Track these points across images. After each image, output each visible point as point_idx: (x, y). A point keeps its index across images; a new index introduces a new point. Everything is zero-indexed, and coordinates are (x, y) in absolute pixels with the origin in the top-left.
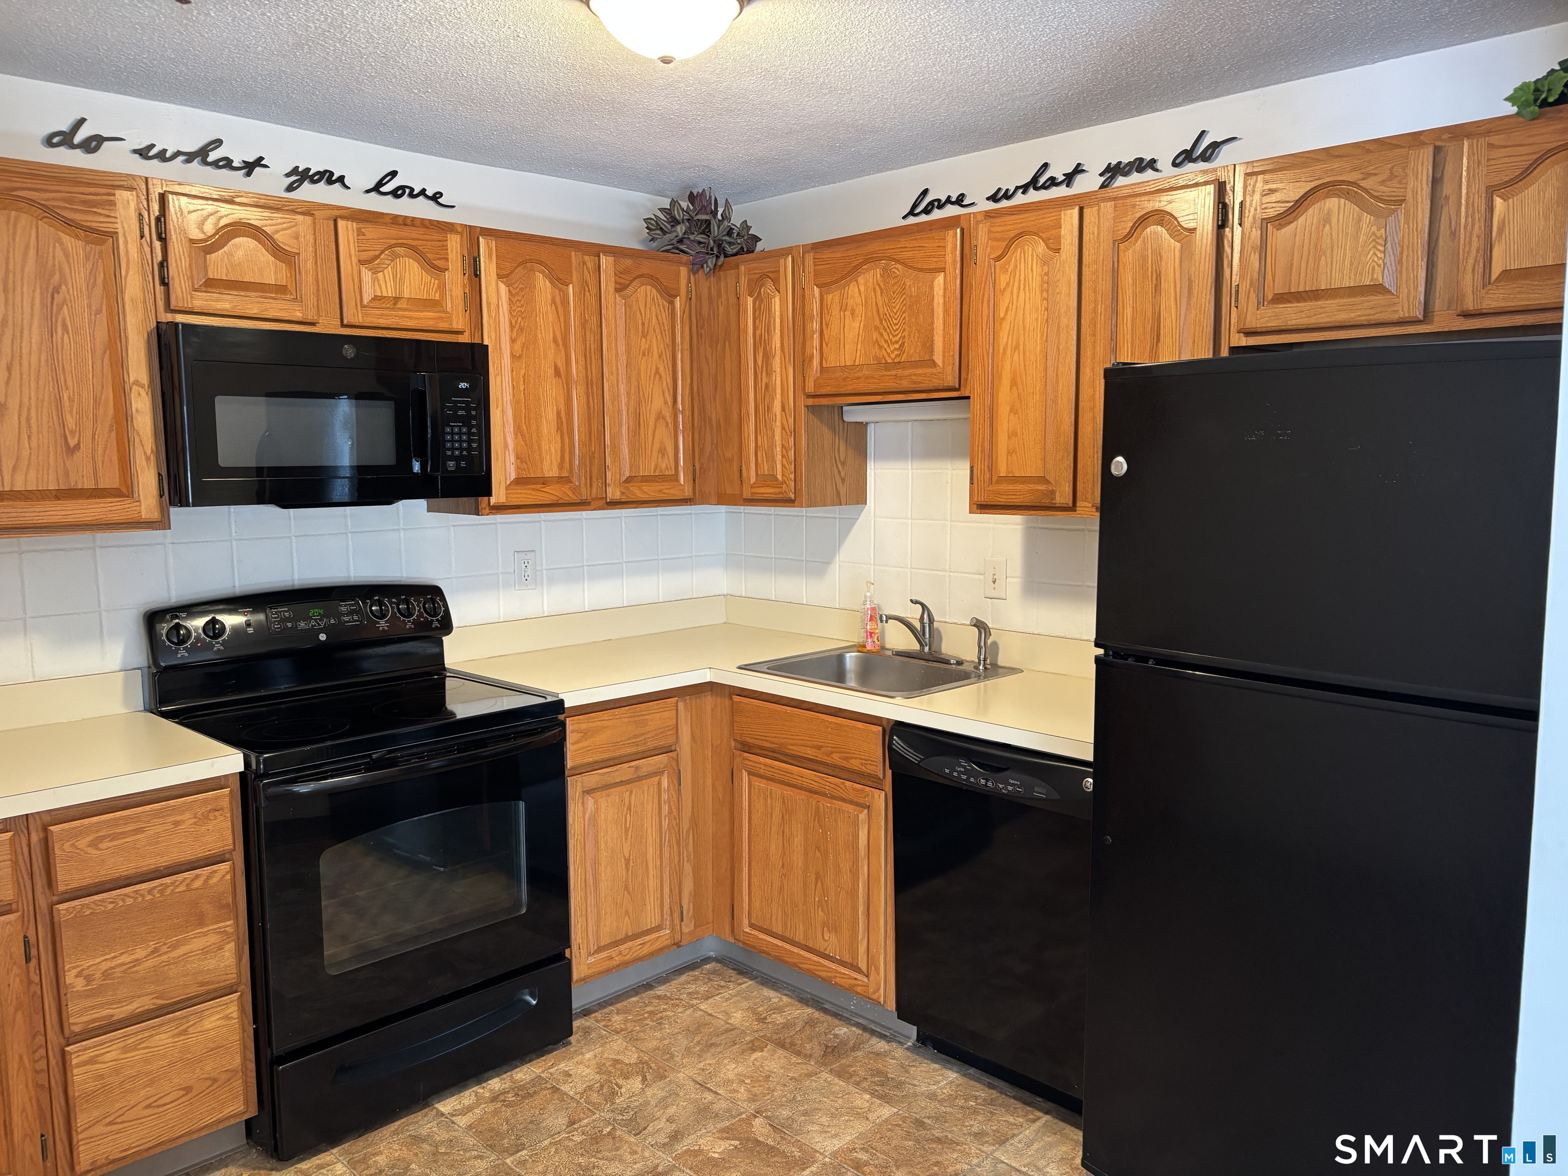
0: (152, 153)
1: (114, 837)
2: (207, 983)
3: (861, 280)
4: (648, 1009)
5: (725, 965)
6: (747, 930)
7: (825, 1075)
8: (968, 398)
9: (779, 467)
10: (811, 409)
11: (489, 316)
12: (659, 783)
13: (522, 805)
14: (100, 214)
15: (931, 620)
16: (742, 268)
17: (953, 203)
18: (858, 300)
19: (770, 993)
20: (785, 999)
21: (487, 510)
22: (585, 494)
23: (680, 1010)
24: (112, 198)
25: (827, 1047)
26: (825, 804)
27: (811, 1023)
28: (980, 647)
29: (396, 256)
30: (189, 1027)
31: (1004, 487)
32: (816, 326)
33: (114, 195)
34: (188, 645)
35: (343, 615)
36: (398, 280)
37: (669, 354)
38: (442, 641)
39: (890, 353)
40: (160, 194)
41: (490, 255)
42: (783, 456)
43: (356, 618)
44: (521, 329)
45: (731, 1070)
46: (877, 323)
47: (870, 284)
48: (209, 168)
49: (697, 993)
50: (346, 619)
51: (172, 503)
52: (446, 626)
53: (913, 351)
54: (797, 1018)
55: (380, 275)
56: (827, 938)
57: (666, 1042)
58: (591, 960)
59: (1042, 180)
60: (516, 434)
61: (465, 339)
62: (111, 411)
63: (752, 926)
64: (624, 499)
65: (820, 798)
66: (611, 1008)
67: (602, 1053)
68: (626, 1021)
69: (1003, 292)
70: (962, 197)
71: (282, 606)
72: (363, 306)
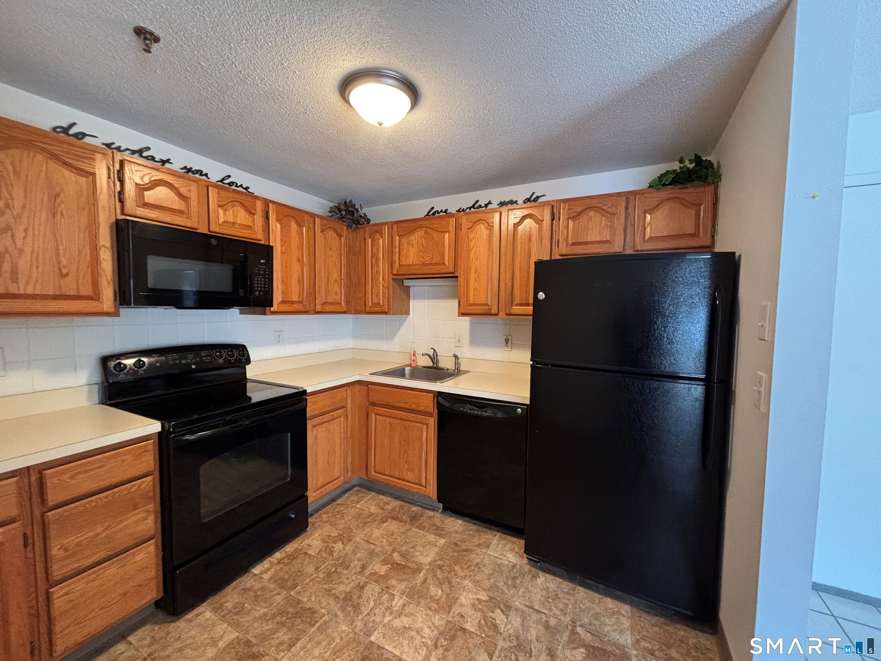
0: (113, 146)
1: (86, 472)
2: (138, 538)
3: (416, 234)
4: (336, 510)
5: (362, 487)
6: (373, 474)
7: (414, 529)
8: (457, 277)
9: (381, 300)
10: (393, 279)
11: (273, 235)
12: (340, 421)
13: (289, 434)
14: (85, 163)
15: (437, 355)
16: (367, 229)
17: (443, 212)
18: (415, 242)
19: (381, 497)
20: (389, 499)
21: (269, 313)
22: (308, 309)
23: (349, 509)
24: (93, 156)
25: (411, 517)
26: (408, 423)
27: (401, 507)
28: (456, 364)
29: (234, 206)
30: (127, 562)
31: (472, 307)
32: (397, 250)
33: (94, 155)
34: (125, 371)
35: (203, 357)
36: (235, 216)
37: (339, 258)
38: (245, 367)
39: (428, 260)
40: (120, 160)
41: (273, 211)
42: (383, 296)
43: (209, 358)
44: (285, 242)
45: (377, 533)
46: (422, 249)
47: (419, 236)
48: (143, 159)
49: (354, 501)
50: (204, 358)
51: (121, 304)
52: (248, 361)
53: (436, 260)
54: (395, 506)
55: (227, 212)
56: (408, 474)
57: (347, 524)
58: (314, 494)
59: (476, 206)
60: (282, 283)
61: (262, 242)
62: (88, 258)
63: (375, 472)
64: (322, 311)
65: (406, 422)
66: (320, 512)
67: (322, 533)
68: (328, 517)
69: (471, 240)
70: (446, 210)
71: (174, 353)
72: (219, 225)
